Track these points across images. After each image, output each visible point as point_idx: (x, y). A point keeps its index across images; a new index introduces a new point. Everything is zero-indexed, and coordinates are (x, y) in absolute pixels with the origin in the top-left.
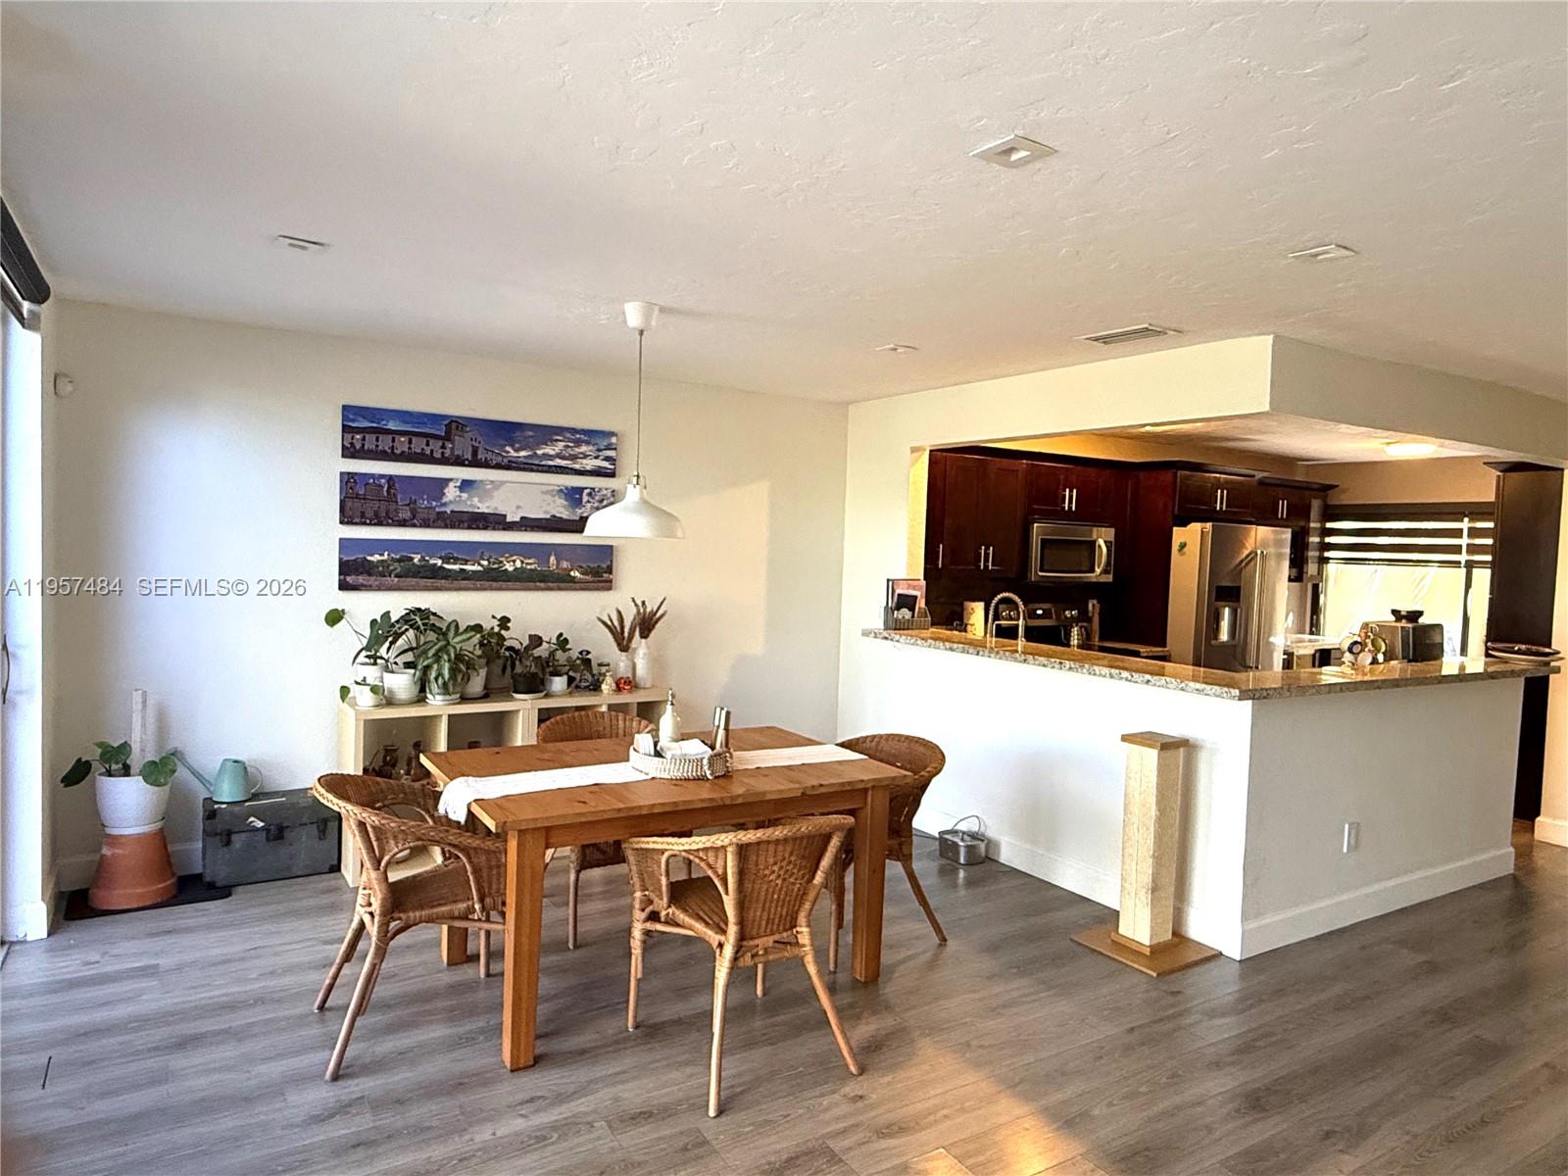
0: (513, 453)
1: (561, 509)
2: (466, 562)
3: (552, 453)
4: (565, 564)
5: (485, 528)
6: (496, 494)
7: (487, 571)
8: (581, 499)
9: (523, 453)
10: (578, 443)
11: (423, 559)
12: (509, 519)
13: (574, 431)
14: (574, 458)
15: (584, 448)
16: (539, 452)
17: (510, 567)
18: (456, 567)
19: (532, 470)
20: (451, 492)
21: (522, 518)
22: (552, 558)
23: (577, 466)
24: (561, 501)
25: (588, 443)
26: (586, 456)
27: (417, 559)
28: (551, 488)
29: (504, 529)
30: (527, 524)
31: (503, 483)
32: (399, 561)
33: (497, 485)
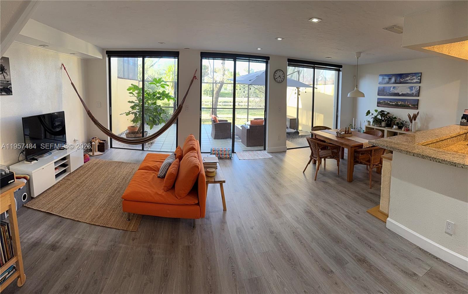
0: (402, 80)
1: (409, 92)
2: (393, 102)
3: (408, 79)
4: (408, 103)
5: (396, 96)
6: (398, 89)
7: (396, 104)
8: (413, 89)
9: (403, 80)
10: (413, 76)
11: (387, 102)
12: (400, 94)
13: (412, 74)
14: (412, 80)
15: (414, 77)
16: (406, 79)
17: (399, 104)
18: (391, 103)
19: (404, 83)
20: (392, 89)
21: (402, 94)
22: (406, 102)
23: (412, 82)
24: (409, 90)
25: (415, 76)
26: (414, 79)
27: (386, 101)
28: (407, 87)
29: (399, 96)
30: (403, 95)
31: (399, 87)
32: (384, 102)
33: (398, 87)
